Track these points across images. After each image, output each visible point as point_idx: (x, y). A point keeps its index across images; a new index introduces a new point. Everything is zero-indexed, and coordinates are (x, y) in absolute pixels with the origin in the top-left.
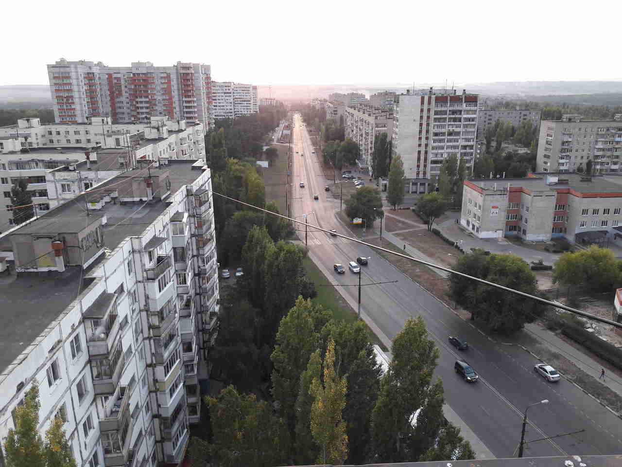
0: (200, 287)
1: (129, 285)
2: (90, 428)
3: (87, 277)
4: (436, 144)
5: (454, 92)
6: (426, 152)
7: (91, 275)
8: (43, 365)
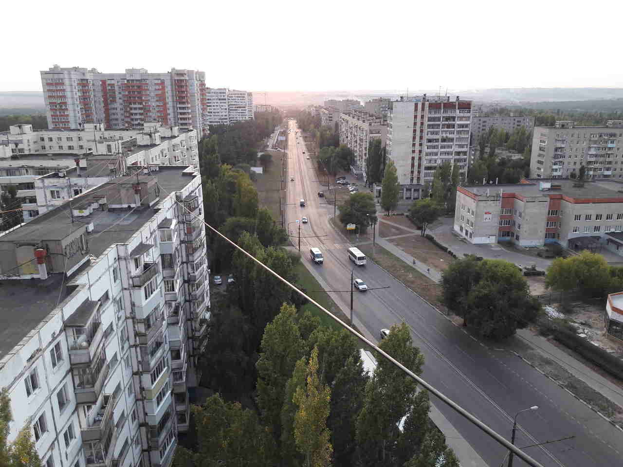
0: (190, 294)
1: (114, 292)
2: (71, 437)
3: (70, 284)
4: (429, 150)
5: (447, 98)
6: (420, 159)
7: (74, 283)
8: (21, 375)
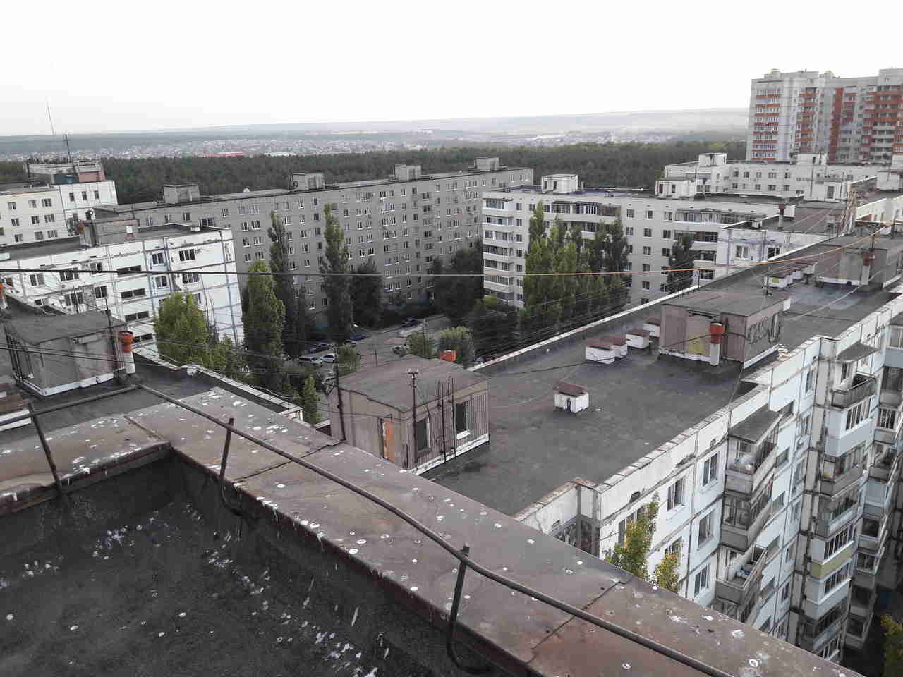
1: (802, 407)
2: (703, 585)
3: (746, 380)
7: (753, 379)
8: (666, 480)
